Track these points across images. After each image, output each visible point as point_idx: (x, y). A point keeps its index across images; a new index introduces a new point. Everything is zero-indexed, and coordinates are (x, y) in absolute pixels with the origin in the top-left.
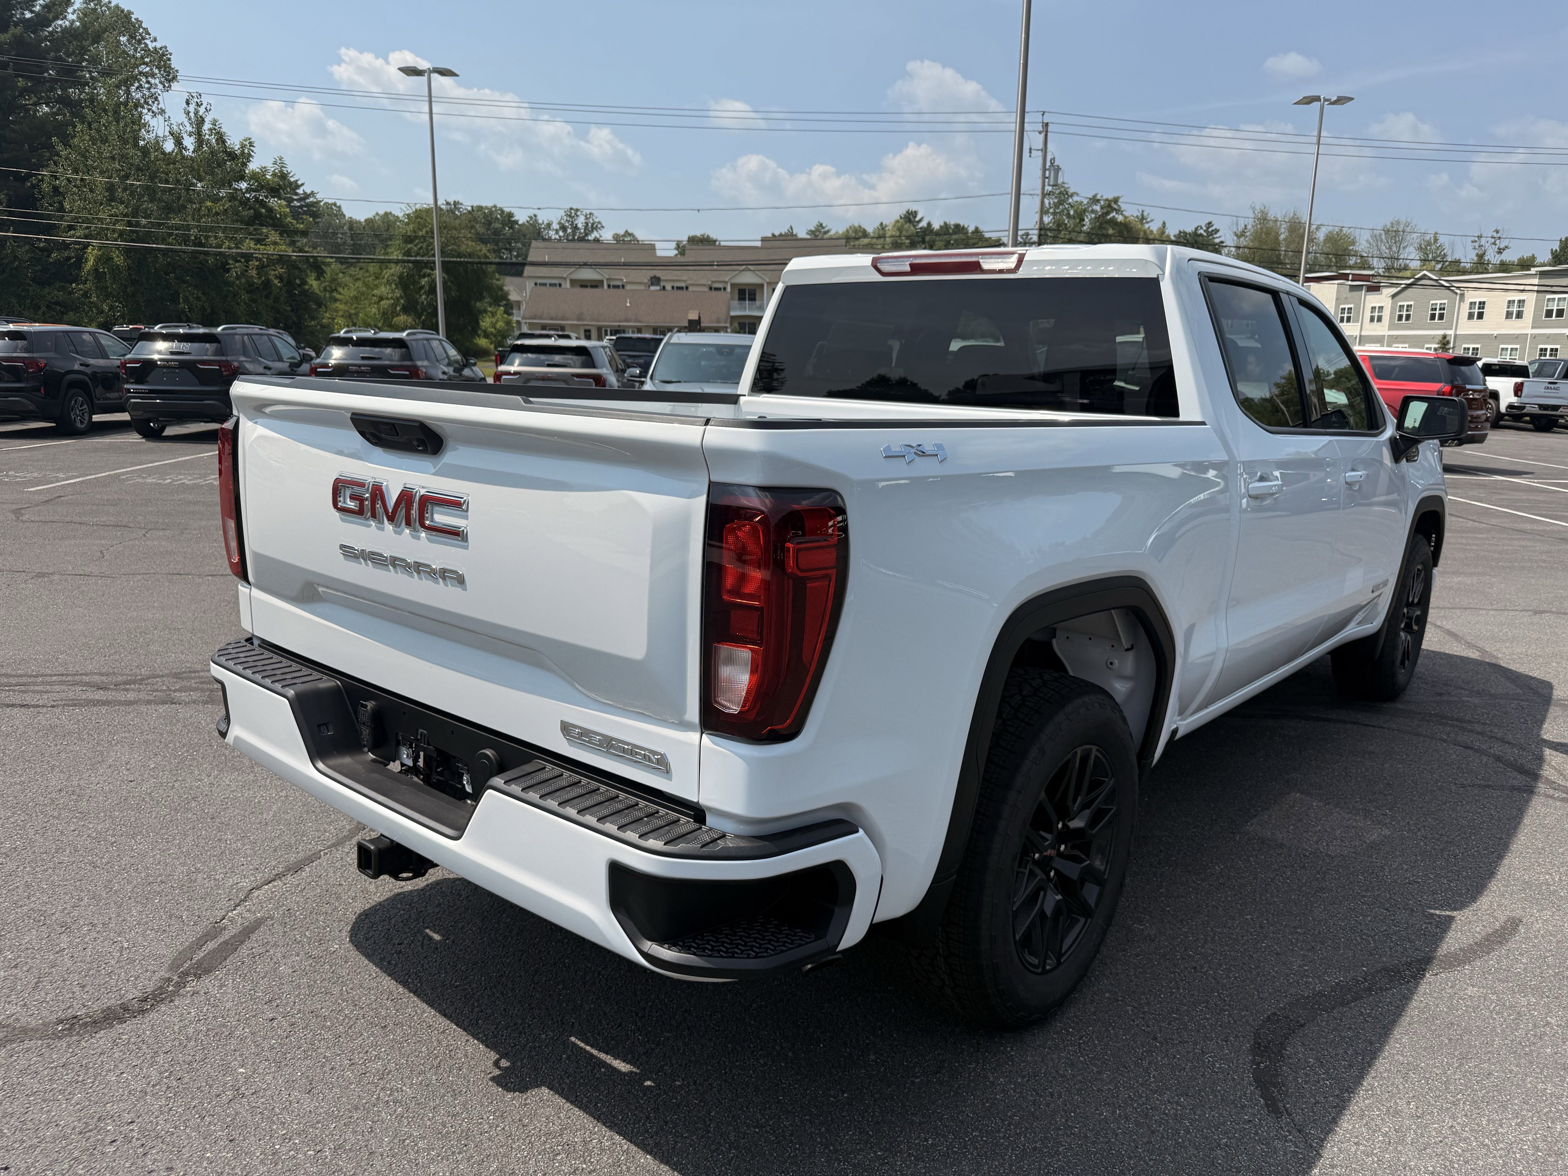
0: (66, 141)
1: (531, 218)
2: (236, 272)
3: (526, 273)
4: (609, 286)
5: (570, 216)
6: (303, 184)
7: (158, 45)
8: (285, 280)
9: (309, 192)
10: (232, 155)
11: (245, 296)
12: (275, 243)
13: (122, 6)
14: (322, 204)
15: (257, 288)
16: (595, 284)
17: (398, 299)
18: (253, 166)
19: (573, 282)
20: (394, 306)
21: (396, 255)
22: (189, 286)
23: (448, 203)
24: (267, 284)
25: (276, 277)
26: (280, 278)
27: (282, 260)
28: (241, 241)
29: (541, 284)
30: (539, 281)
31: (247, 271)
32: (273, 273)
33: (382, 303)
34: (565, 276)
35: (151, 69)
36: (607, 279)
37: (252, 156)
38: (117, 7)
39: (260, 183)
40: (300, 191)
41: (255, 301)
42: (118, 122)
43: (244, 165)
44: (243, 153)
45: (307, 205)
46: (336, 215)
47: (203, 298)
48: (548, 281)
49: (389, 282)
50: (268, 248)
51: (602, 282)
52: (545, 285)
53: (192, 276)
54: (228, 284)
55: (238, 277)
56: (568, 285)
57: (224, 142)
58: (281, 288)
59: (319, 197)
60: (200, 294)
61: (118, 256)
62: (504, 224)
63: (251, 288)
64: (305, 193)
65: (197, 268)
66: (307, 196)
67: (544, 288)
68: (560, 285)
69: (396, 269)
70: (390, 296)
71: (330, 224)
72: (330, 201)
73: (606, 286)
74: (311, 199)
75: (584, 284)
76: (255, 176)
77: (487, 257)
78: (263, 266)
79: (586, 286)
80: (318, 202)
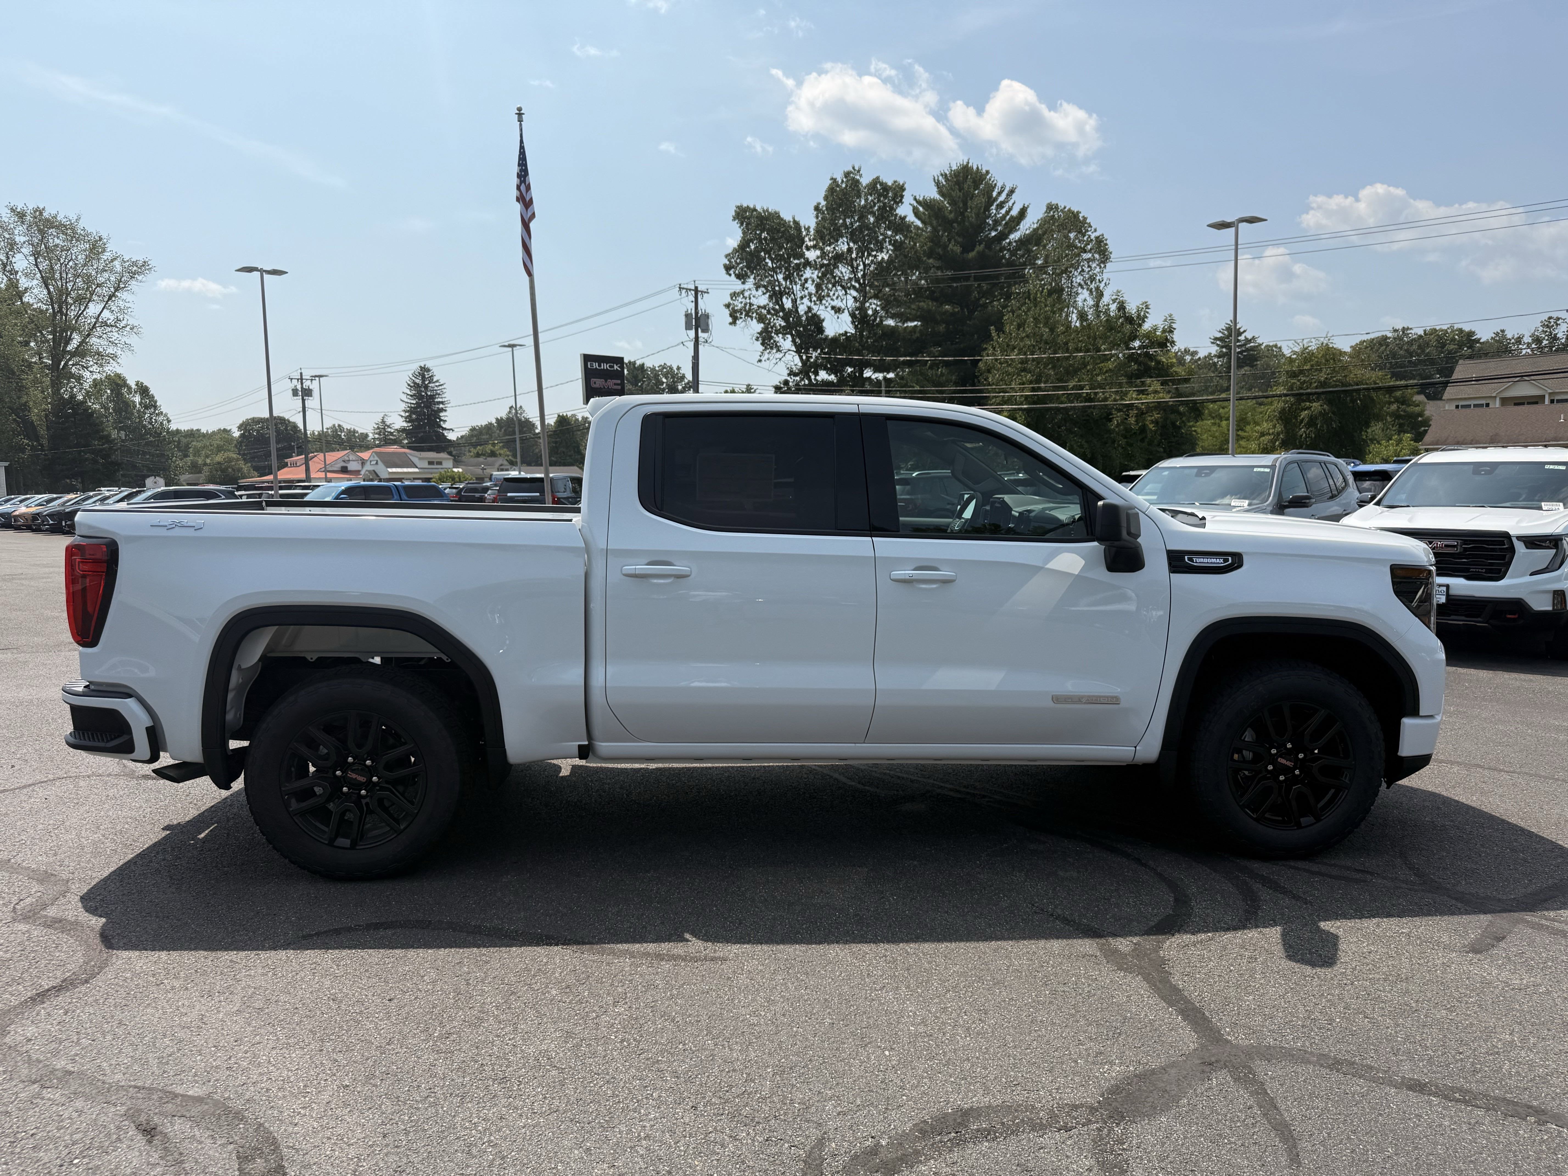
0: (1000, 329)
1: (1497, 334)
2: (1117, 421)
3: (1446, 396)
4: (1552, 401)
5: (1548, 326)
6: (1245, 331)
7: (1097, 234)
8: (1160, 424)
9: (1250, 337)
10: (1129, 320)
11: (1123, 442)
12: (1156, 392)
13: (1072, 209)
14: (1263, 347)
15: (1135, 433)
16: (1536, 400)
17: (1278, 434)
18: (1147, 326)
19: (1505, 401)
20: (1273, 442)
21: (1281, 390)
22: (1076, 436)
23: (1395, 331)
24: (1143, 429)
25: (1152, 422)
26: (1156, 422)
27: (1159, 406)
28: (1126, 393)
29: (1463, 406)
30: (1461, 403)
31: (1126, 419)
32: (1149, 418)
33: (1262, 439)
34: (1494, 395)
35: (1093, 255)
36: (1550, 394)
37: (1147, 317)
38: (1069, 210)
39: (1150, 340)
40: (1242, 338)
41: (1131, 445)
42: (1035, 307)
43: (1140, 325)
44: (1139, 315)
45: (1247, 350)
46: (1276, 356)
47: (1086, 445)
48: (1472, 403)
49: (1270, 419)
50: (1149, 397)
51: (1543, 397)
52: (1469, 406)
53: (1079, 428)
54: (1110, 431)
55: (1118, 425)
56: (1498, 403)
57: (1124, 308)
58: (1156, 431)
59: (1259, 341)
60: (1083, 442)
61: (1020, 416)
62: (1461, 345)
63: (1128, 433)
64: (1246, 339)
65: (1085, 420)
66: (1248, 341)
67: (1468, 410)
68: (1488, 405)
69: (1278, 405)
70: (1271, 431)
71: (1268, 366)
72: (1271, 344)
73: (1547, 401)
74: (1252, 344)
75: (1519, 402)
76: (1148, 335)
77: (1375, 383)
78: (1143, 413)
79: (1523, 404)
80: (1260, 345)
